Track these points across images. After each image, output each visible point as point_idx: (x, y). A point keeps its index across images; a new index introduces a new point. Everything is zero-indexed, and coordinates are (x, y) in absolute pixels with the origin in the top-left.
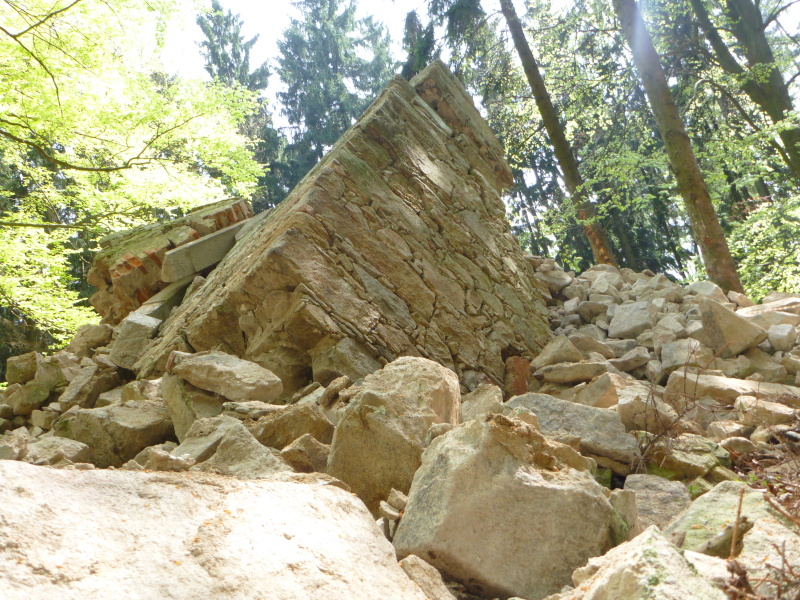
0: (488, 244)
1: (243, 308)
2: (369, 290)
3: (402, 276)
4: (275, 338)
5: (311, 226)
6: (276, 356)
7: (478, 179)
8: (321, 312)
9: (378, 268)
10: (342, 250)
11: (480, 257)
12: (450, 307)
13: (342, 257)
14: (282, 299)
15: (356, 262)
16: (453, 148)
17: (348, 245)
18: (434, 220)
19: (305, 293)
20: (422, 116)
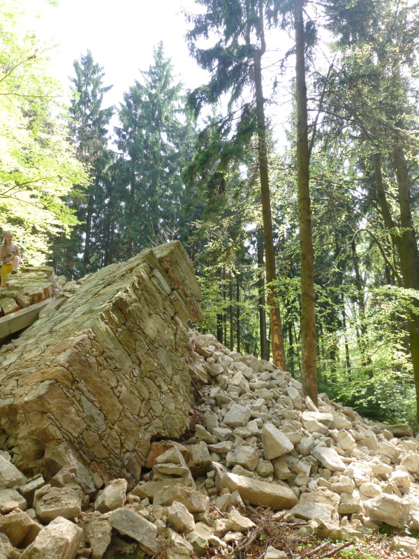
0: (167, 369)
1: (21, 411)
2: (86, 410)
3: (107, 399)
4: (31, 433)
5: (64, 376)
6: (29, 443)
7: (176, 324)
8: (56, 428)
9: (94, 396)
10: (78, 388)
11: (159, 379)
12: (129, 415)
13: (77, 393)
14: (39, 417)
15: (83, 394)
16: (167, 303)
17: (82, 385)
18: (138, 358)
19: (50, 418)
20: (154, 285)
